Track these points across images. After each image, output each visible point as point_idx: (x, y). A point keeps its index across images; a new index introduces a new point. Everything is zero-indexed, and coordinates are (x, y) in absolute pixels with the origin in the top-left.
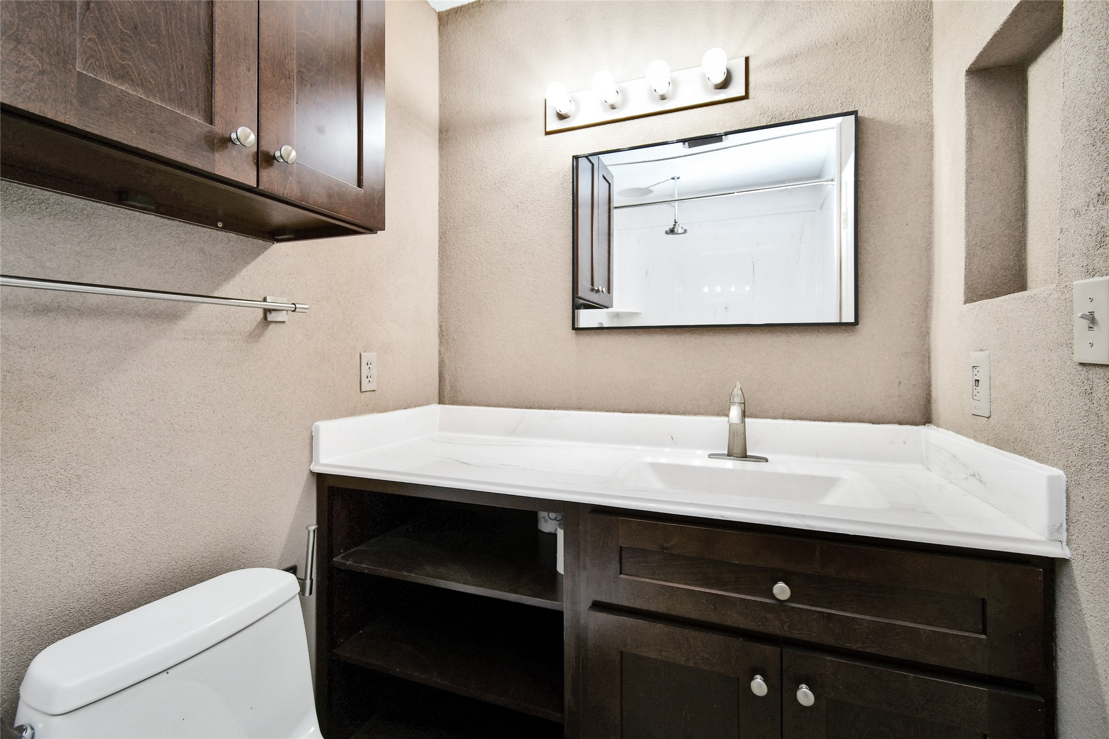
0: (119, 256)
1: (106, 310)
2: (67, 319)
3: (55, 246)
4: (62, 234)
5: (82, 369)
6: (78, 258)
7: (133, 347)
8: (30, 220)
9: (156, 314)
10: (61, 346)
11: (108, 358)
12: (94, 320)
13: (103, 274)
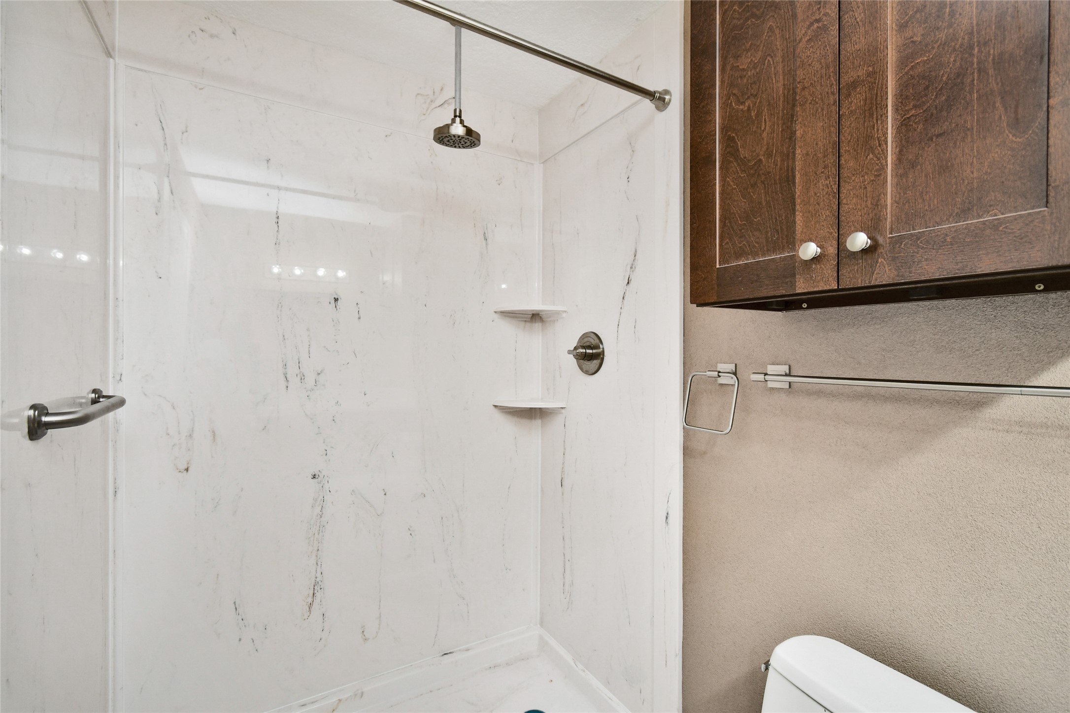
0: (918, 347)
1: (905, 396)
2: (875, 403)
3: (867, 346)
4: (873, 336)
5: (885, 444)
6: (884, 353)
7: (930, 432)
8: (852, 331)
9: (956, 400)
10: (870, 424)
11: (906, 439)
12: (896, 404)
13: (904, 364)
